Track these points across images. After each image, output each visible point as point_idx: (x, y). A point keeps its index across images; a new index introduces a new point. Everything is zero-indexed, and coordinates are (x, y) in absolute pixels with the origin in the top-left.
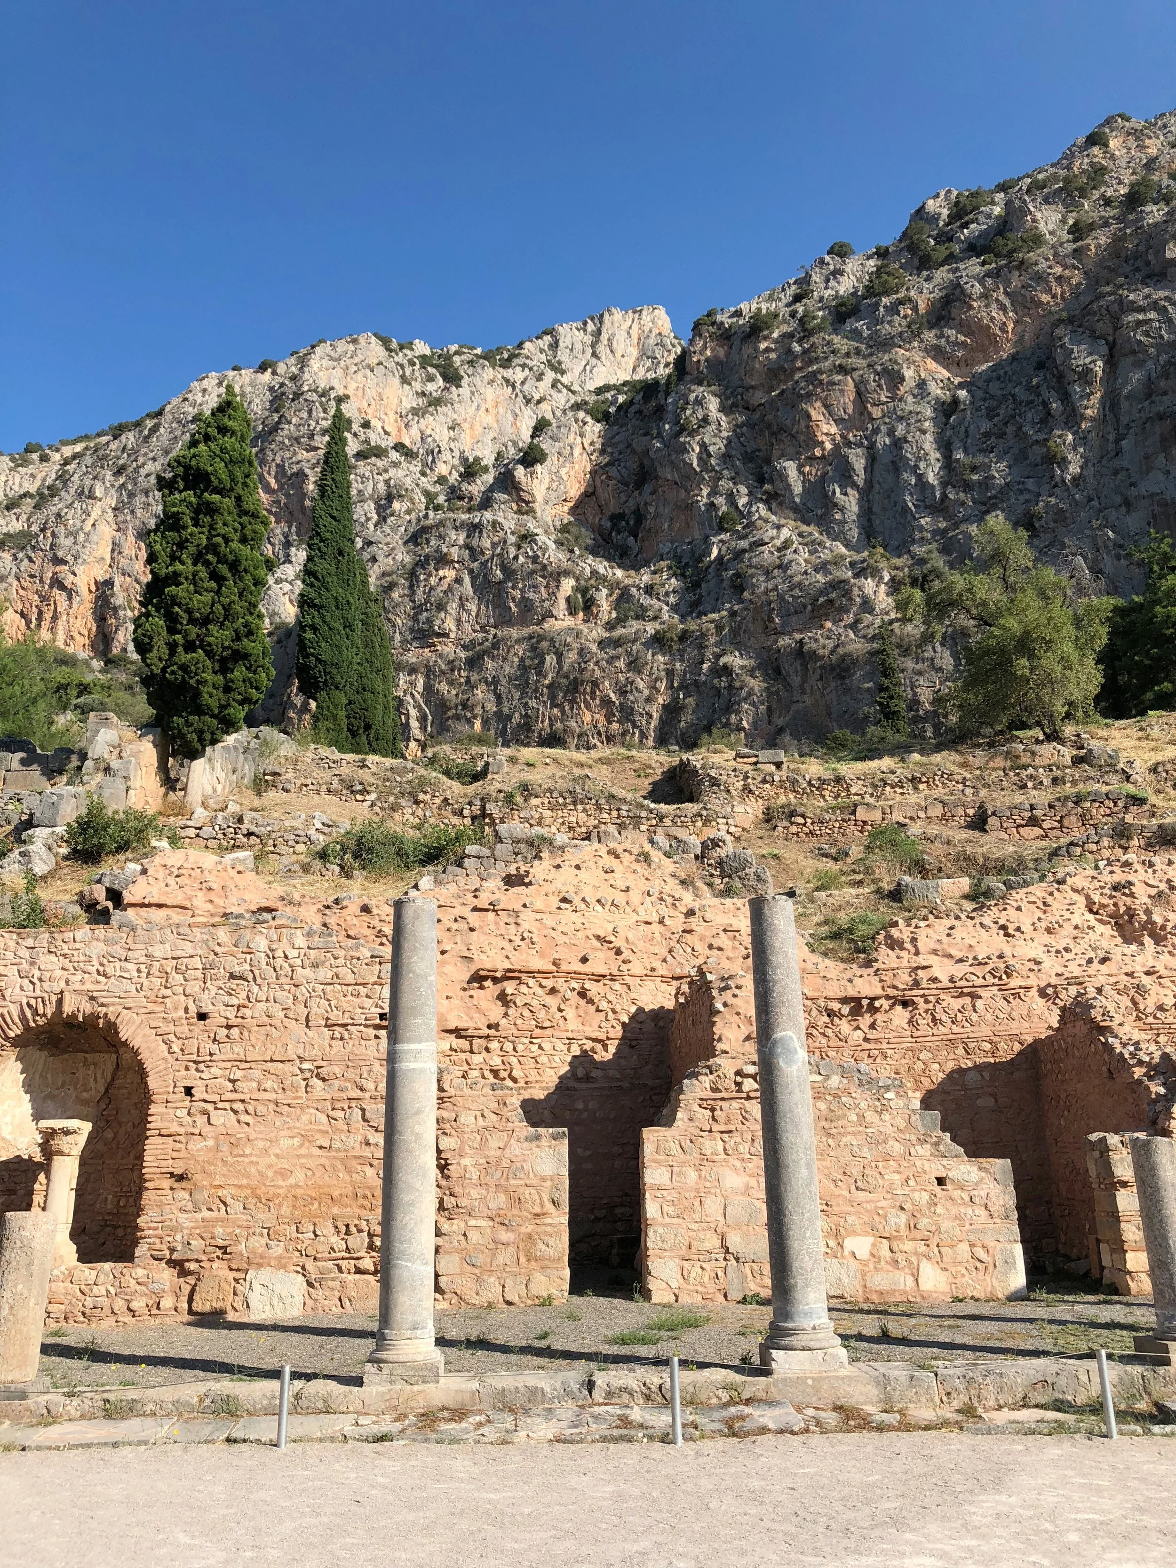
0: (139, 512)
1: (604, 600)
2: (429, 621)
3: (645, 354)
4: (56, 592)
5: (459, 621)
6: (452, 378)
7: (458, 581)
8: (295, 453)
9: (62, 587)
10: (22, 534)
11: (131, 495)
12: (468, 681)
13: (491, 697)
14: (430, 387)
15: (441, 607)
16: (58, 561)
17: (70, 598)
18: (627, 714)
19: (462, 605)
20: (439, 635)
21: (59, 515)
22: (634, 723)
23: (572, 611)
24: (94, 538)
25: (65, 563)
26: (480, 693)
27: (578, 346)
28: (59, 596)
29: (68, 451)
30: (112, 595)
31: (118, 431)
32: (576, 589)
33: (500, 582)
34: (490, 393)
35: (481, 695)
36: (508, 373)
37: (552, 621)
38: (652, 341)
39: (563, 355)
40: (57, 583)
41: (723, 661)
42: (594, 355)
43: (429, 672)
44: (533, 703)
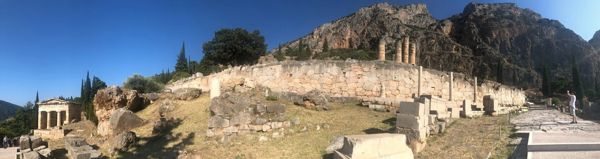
0: (354, 28)
1: (460, 49)
2: (431, 48)
3: (423, 10)
4: (343, 40)
5: (436, 48)
6: (398, 10)
7: (435, 42)
8: (381, 19)
9: (344, 39)
10: (336, 33)
11: (352, 26)
12: (438, 58)
13: (443, 61)
14: (395, 11)
15: (433, 46)
16: (343, 36)
17: (345, 41)
18: (468, 68)
19: (436, 46)
20: (432, 50)
21: (342, 29)
22: (468, 70)
23: (455, 50)
24: (348, 32)
25: (344, 36)
26: (441, 60)
27: (414, 8)
28: (344, 41)
29: (338, 21)
30: (352, 40)
31: (348, 17)
32: (456, 47)
33: (443, 44)
34: (403, 12)
35: (441, 61)
36: (406, 10)
37: (452, 51)
38: (424, 9)
39: (412, 8)
40: (343, 39)
41: (483, 64)
42: (416, 9)
43: (431, 56)
44: (451, 64)
